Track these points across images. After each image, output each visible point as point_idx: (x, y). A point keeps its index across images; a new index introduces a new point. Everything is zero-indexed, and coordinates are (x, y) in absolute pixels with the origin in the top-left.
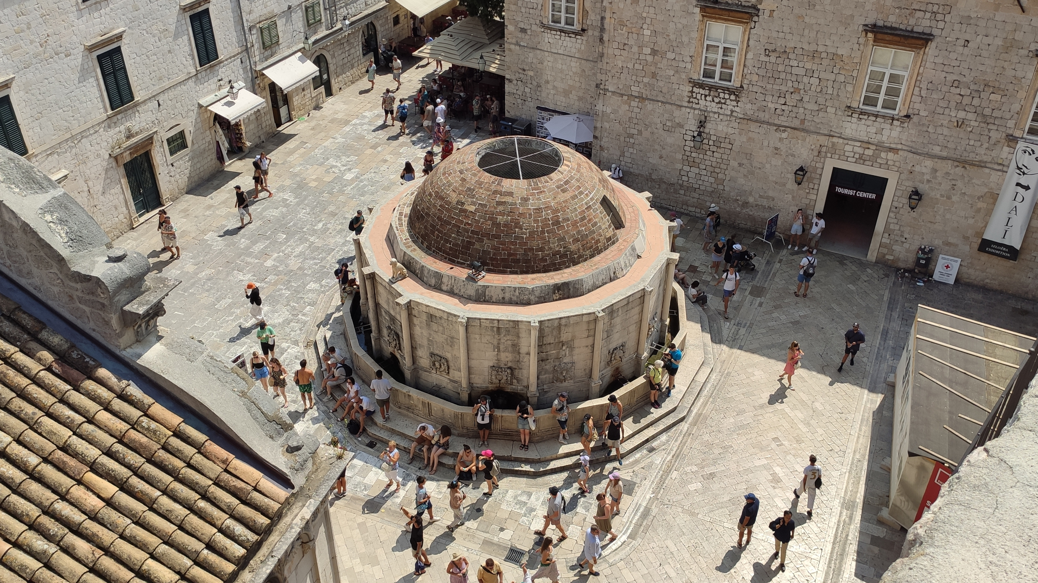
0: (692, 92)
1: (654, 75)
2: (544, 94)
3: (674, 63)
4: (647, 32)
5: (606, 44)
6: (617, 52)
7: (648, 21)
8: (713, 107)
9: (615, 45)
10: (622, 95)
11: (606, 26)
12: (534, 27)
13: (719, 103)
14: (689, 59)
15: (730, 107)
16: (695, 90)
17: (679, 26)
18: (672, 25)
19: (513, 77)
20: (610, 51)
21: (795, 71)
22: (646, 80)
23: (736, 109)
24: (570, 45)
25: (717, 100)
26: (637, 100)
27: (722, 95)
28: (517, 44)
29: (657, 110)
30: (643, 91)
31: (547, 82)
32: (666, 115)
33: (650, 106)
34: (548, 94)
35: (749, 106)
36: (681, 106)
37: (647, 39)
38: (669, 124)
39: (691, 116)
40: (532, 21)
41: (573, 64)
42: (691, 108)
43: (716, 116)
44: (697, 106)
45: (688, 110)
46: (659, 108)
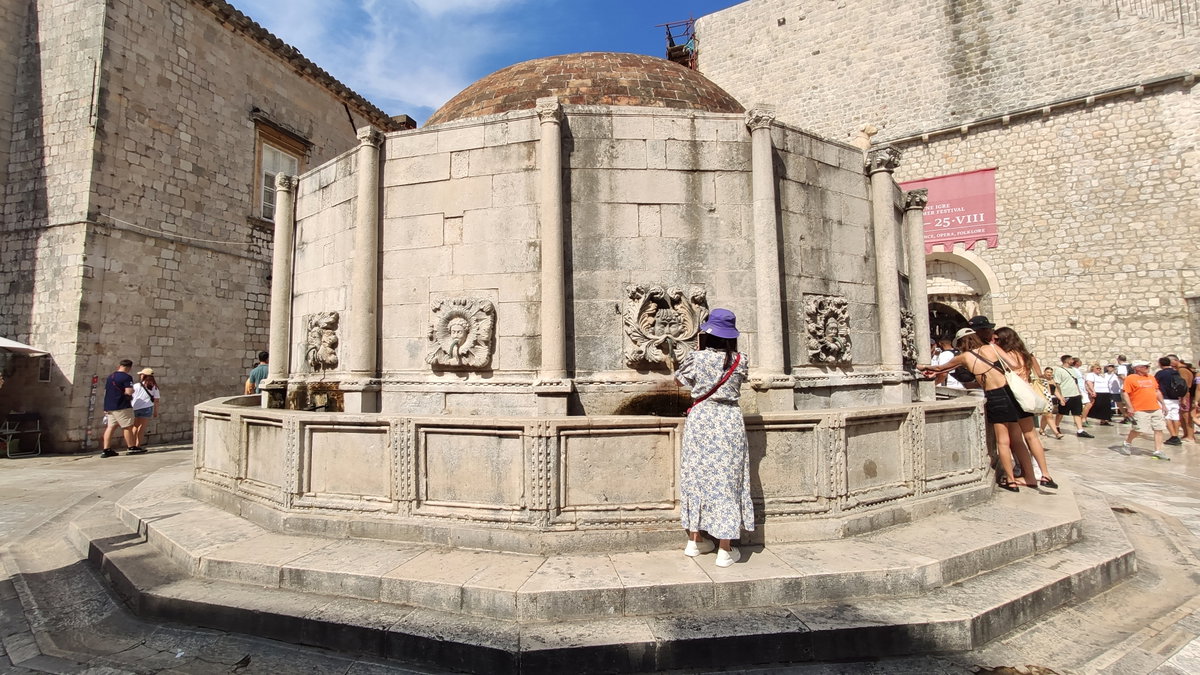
1: (199, 207)
5: (111, 140)
7: (186, 119)
10: (143, 237)
11: (109, 107)
14: (245, 189)
16: (256, 233)
17: (231, 140)
18: (221, 136)
20: (120, 155)
22: (187, 213)
26: (173, 247)
29: (207, 265)
30: (183, 232)
32: (219, 272)
33: (194, 257)
36: (240, 257)
38: (224, 286)
39: (252, 272)
42: (253, 260)
44: (260, 257)
45: (249, 263)
46: (209, 261)
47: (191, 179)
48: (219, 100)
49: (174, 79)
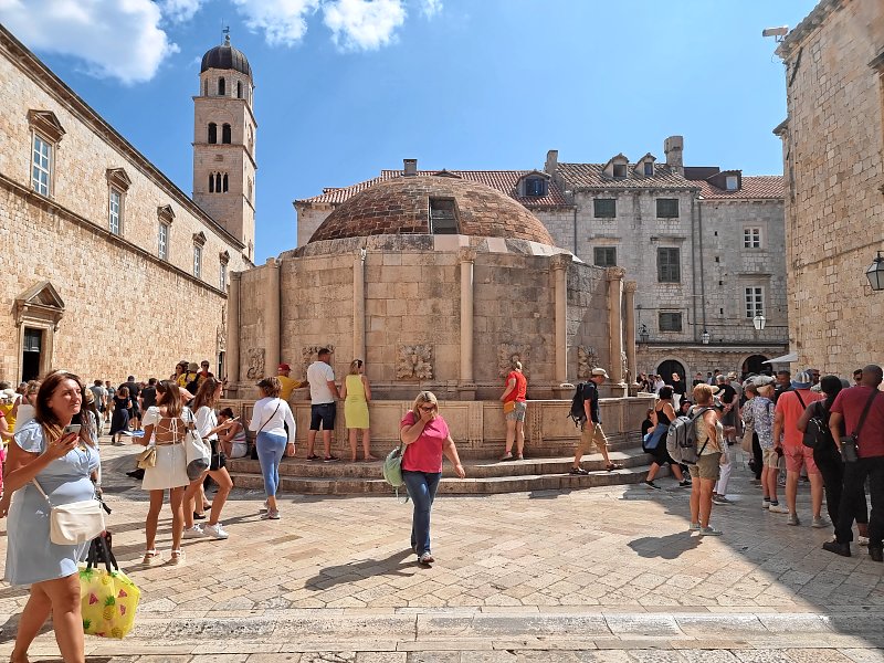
3: (863, 178)
4: (831, 154)
6: (807, 204)
9: (804, 196)
10: (817, 264)
11: (794, 178)
18: (853, 123)
26: (832, 262)
30: (837, 244)
37: (831, 164)
47: (837, 189)
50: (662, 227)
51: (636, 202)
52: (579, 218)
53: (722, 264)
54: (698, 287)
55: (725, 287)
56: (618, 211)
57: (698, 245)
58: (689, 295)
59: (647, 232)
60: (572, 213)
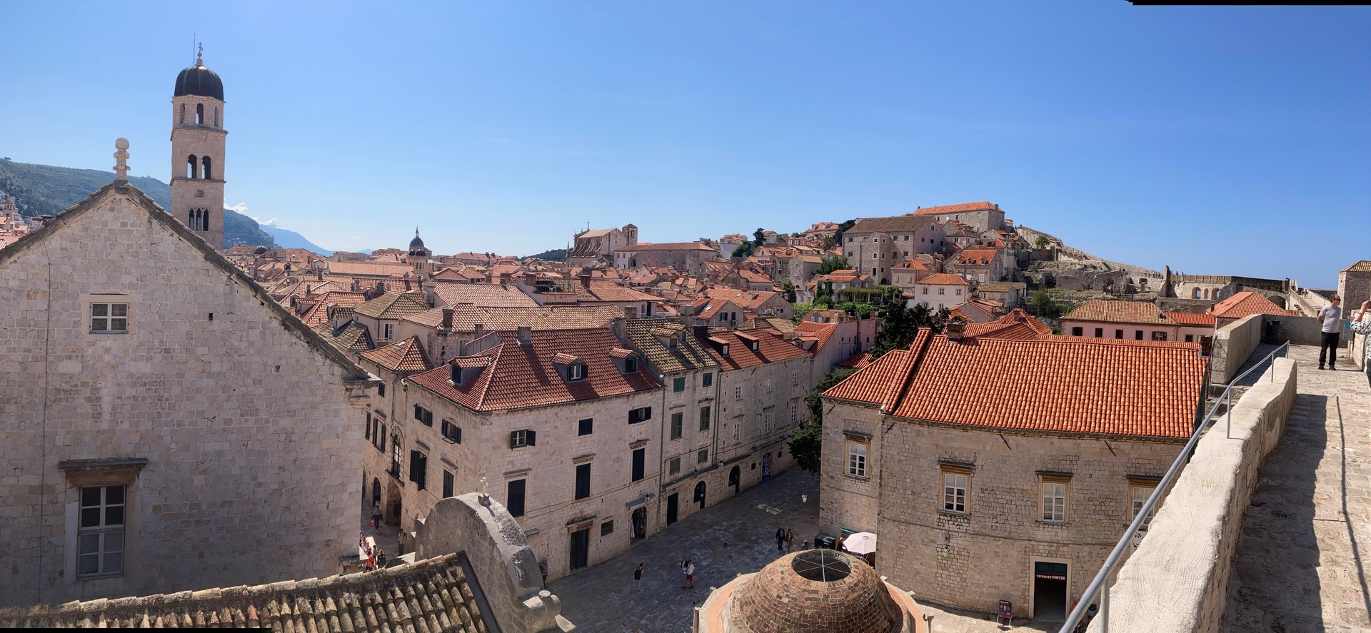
0: (939, 519)
1: (914, 508)
2: (845, 520)
3: (926, 500)
4: (908, 480)
5: (883, 487)
6: (890, 493)
7: (909, 473)
8: (955, 528)
9: (889, 488)
10: (894, 521)
11: (883, 476)
12: (839, 476)
13: (958, 525)
14: (936, 498)
15: (965, 527)
16: (941, 517)
17: (929, 477)
18: (923, 476)
19: (825, 508)
20: (886, 492)
21: (1000, 501)
22: (909, 511)
23: (969, 528)
24: (861, 487)
25: (956, 523)
26: (904, 524)
27: (959, 520)
28: (828, 486)
30: (908, 519)
31: (847, 511)
32: (924, 534)
33: (912, 528)
34: (847, 519)
35: (976, 526)
36: (934, 528)
37: (908, 485)
38: (925, 540)
39: (940, 535)
40: (837, 472)
41: (863, 500)
42: (940, 529)
43: (957, 534)
44: (944, 528)
45: (938, 531)
46: (918, 530)
47: (911, 497)
48: (922, 460)
49: (904, 458)
50: (704, 393)
51: (694, 378)
52: (666, 394)
53: (727, 412)
54: (716, 430)
55: (727, 427)
56: (686, 385)
57: (717, 404)
58: (712, 436)
59: (698, 398)
60: (662, 392)
